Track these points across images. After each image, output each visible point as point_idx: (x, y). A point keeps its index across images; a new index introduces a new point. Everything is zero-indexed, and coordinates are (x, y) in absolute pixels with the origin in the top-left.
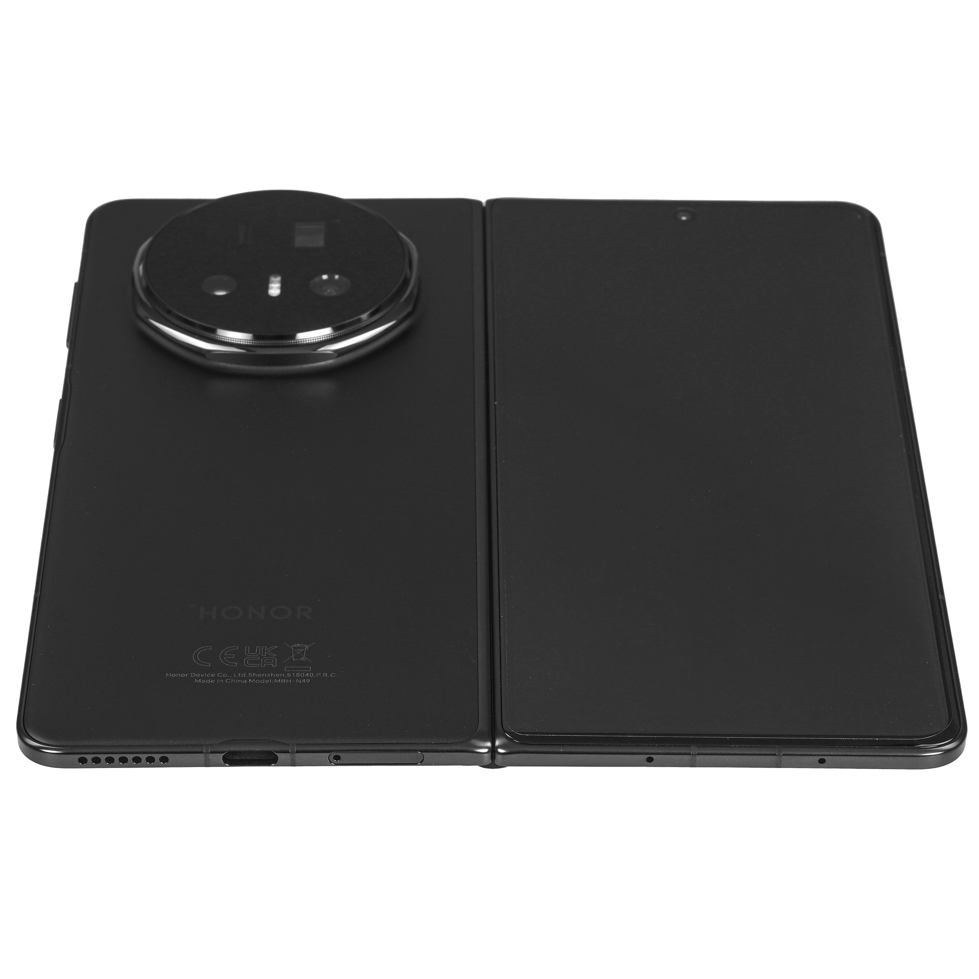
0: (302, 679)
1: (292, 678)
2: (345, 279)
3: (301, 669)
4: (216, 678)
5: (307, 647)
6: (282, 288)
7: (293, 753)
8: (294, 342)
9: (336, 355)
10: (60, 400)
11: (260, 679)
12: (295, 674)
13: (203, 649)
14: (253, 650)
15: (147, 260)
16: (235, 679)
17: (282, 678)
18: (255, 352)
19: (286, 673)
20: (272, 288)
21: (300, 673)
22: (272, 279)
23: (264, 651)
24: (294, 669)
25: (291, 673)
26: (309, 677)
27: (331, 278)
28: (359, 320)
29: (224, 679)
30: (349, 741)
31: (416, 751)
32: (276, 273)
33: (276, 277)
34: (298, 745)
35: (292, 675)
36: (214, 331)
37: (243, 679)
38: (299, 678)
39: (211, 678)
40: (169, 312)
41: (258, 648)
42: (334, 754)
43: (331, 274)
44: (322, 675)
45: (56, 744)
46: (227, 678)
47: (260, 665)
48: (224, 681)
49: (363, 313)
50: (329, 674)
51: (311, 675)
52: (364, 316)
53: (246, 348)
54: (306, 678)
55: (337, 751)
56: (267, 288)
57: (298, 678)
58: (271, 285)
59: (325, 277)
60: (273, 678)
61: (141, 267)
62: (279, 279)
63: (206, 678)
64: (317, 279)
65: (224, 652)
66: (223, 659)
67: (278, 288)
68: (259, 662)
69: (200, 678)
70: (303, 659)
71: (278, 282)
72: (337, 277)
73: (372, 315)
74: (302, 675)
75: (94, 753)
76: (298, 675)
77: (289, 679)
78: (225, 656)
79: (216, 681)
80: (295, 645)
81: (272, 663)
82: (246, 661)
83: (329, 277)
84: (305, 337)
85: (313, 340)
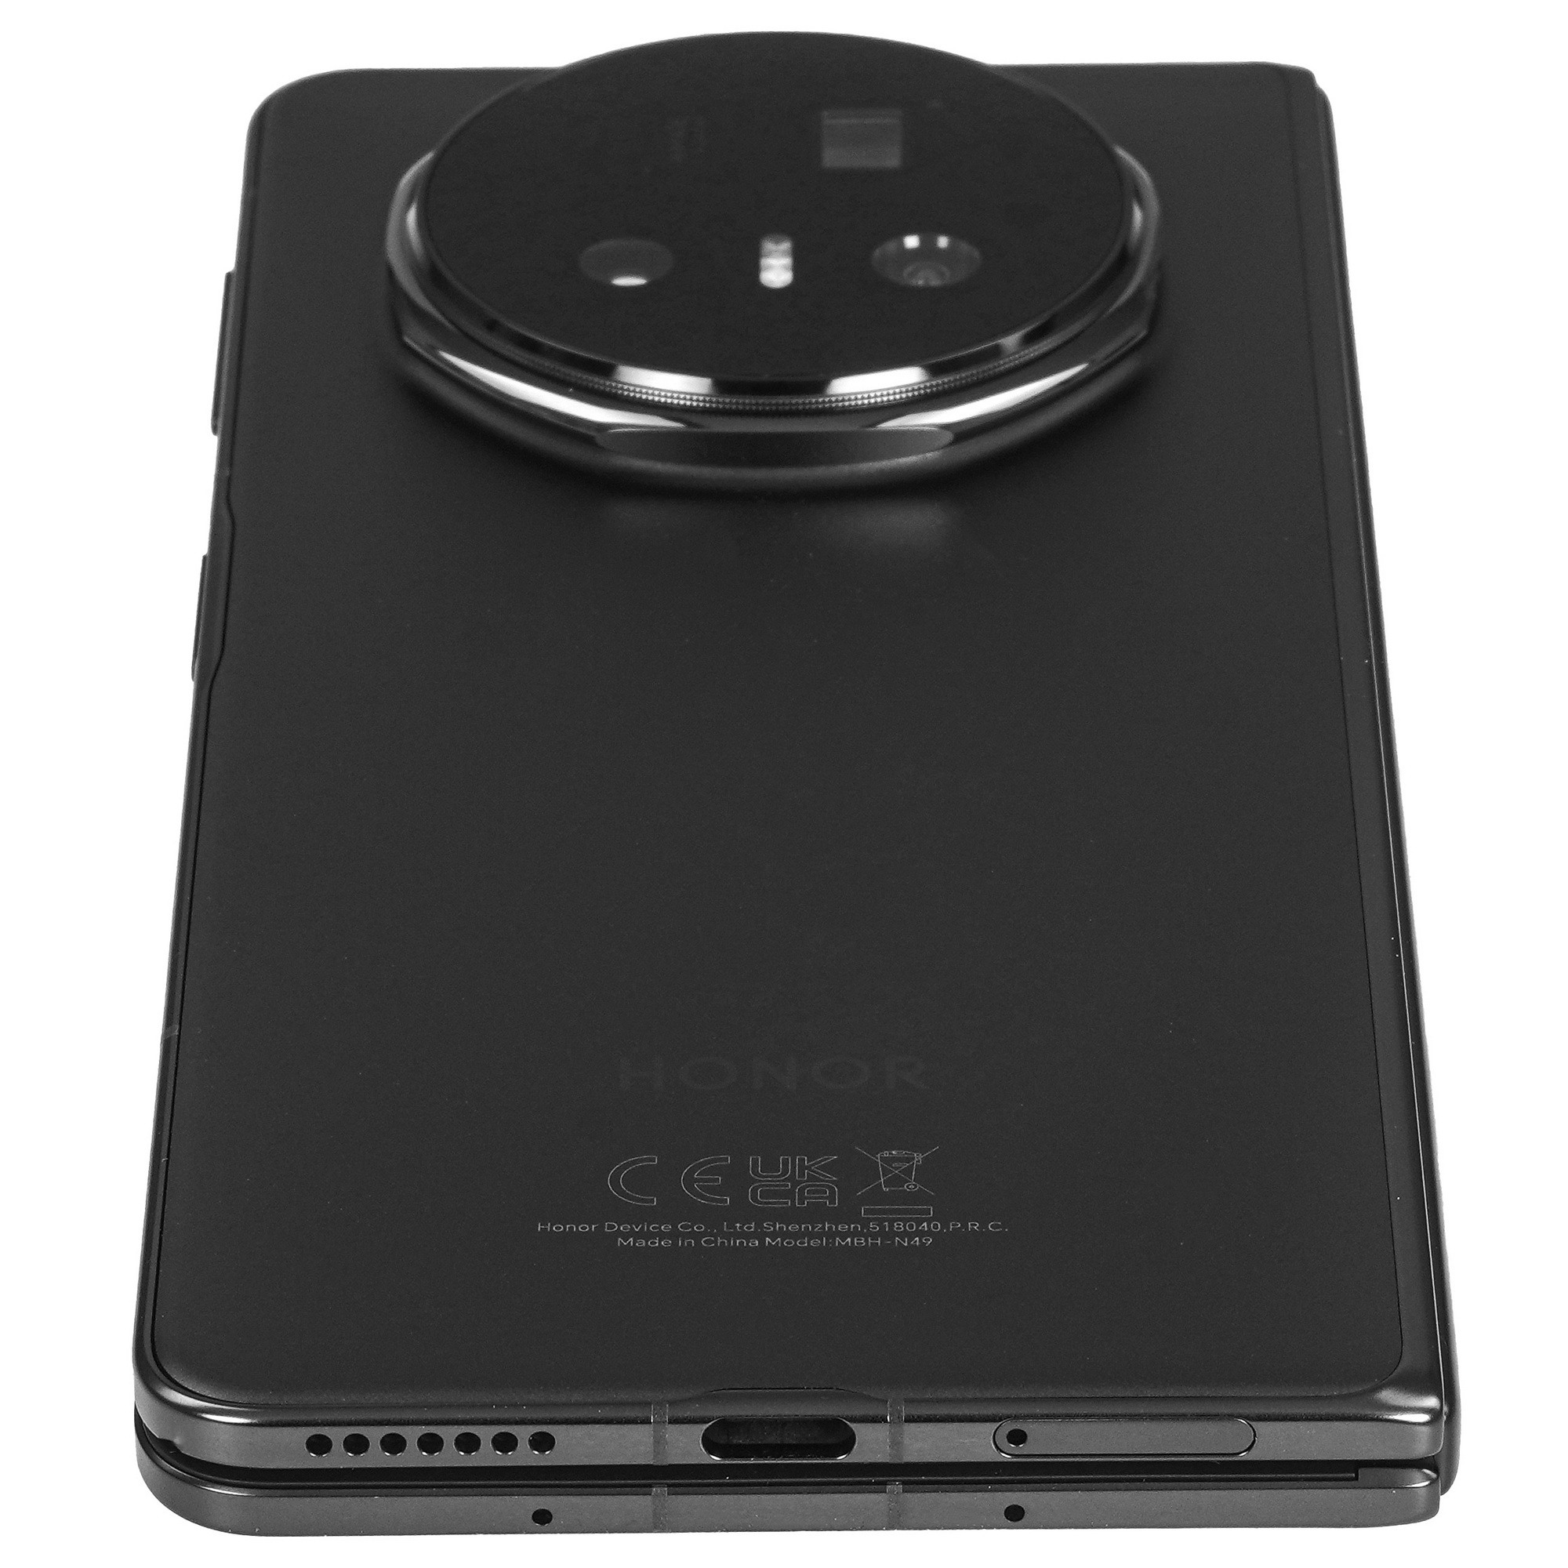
0: (911, 1236)
1: (882, 1233)
2: (965, 247)
3: (907, 1212)
4: (674, 1235)
5: (918, 1158)
6: (797, 268)
7: (898, 1421)
8: (824, 402)
9: (949, 437)
10: (205, 558)
11: (796, 1236)
12: (891, 1226)
13: (634, 1163)
14: (770, 1165)
15: (427, 194)
16: (728, 1236)
17: (853, 1234)
18: (702, 427)
19: (865, 1225)
20: (769, 268)
21: (905, 1221)
22: (768, 246)
23: (802, 1168)
24: (884, 1212)
25: (880, 1222)
26: (929, 1233)
27: (928, 247)
28: (996, 352)
29: (698, 1237)
30: (1050, 1392)
31: (1231, 1417)
32: (778, 230)
33: (777, 242)
34: (909, 1401)
35: (883, 1228)
36: (608, 371)
37: (748, 1236)
38: (903, 1235)
39: (662, 1236)
40: (492, 326)
41: (785, 1163)
42: (1009, 1427)
43: (927, 234)
44: (965, 1226)
45: (245, 1399)
46: (703, 1234)
47: (793, 1202)
48: (698, 1243)
49: (1007, 331)
50: (983, 1225)
51: (936, 1226)
52: (1010, 341)
53: (687, 417)
54: (921, 1234)
55: (1016, 1417)
56: (754, 269)
57: (898, 1234)
58: (766, 262)
59: (912, 242)
60: (831, 1235)
61: (412, 216)
62: (786, 245)
63: (649, 1236)
64: (891, 246)
65: (692, 1171)
66: (690, 1187)
67: (785, 267)
68: (790, 1194)
69: (632, 1233)
70: (911, 1186)
71: (784, 254)
72: (943, 242)
73: (1029, 339)
74: (911, 1227)
75: (350, 1424)
76: (898, 1226)
77: (874, 1236)
78: (697, 1180)
79: (675, 1244)
80: (886, 1154)
81: (826, 1198)
82: (754, 1191)
83: (922, 241)
84: (853, 387)
85: (876, 396)
